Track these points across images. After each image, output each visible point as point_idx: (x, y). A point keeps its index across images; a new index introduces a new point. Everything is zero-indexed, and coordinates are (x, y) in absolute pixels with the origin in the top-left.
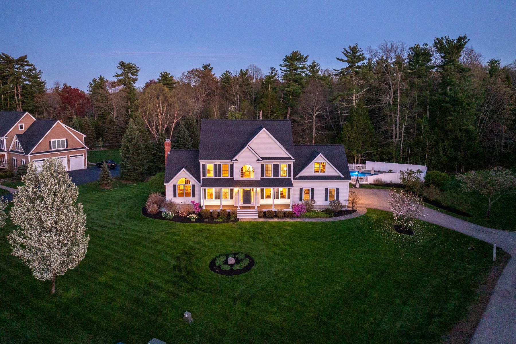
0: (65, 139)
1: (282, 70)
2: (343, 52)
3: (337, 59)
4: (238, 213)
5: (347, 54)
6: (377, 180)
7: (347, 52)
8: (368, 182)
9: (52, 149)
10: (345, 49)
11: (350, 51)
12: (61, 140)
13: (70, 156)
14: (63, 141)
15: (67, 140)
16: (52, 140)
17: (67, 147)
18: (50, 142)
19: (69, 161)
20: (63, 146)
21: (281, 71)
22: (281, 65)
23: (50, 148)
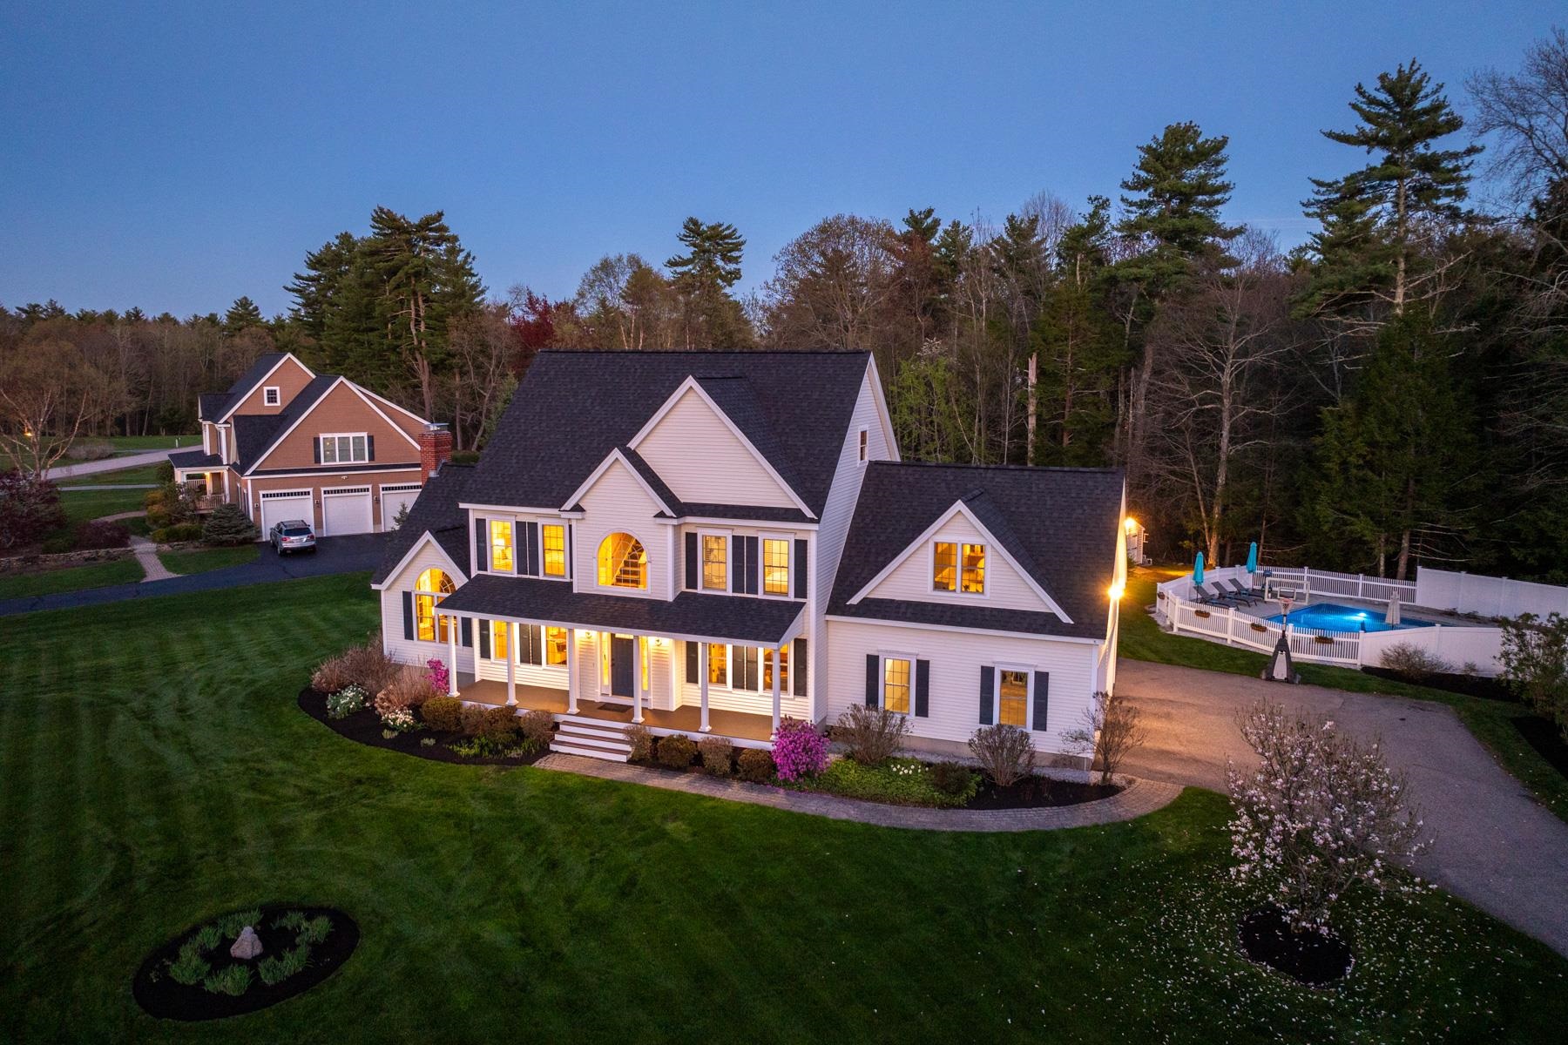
0: (365, 434)
1: (1131, 204)
2: (1354, 106)
3: (1330, 135)
4: (563, 728)
5: (1376, 109)
6: (1402, 654)
7: (1372, 101)
8: (1355, 657)
9: (323, 463)
10: (1360, 90)
11: (1383, 96)
12: (351, 435)
13: (381, 486)
14: (358, 441)
15: (371, 439)
16: (322, 436)
17: (372, 457)
18: (317, 440)
19: (376, 502)
20: (358, 456)
21: (1123, 206)
22: (1125, 185)
23: (318, 460)
